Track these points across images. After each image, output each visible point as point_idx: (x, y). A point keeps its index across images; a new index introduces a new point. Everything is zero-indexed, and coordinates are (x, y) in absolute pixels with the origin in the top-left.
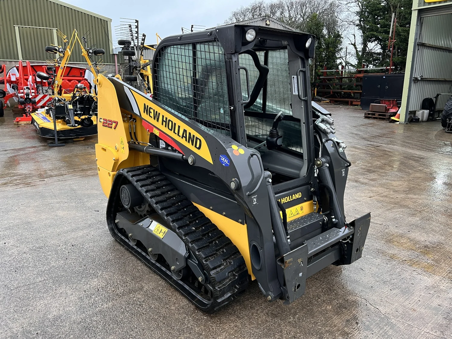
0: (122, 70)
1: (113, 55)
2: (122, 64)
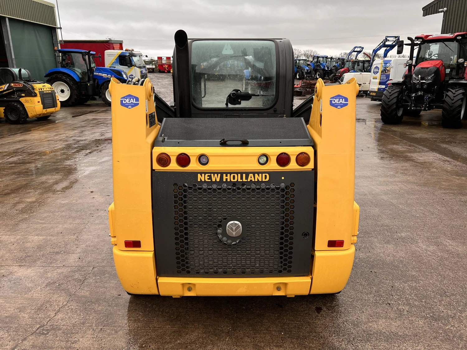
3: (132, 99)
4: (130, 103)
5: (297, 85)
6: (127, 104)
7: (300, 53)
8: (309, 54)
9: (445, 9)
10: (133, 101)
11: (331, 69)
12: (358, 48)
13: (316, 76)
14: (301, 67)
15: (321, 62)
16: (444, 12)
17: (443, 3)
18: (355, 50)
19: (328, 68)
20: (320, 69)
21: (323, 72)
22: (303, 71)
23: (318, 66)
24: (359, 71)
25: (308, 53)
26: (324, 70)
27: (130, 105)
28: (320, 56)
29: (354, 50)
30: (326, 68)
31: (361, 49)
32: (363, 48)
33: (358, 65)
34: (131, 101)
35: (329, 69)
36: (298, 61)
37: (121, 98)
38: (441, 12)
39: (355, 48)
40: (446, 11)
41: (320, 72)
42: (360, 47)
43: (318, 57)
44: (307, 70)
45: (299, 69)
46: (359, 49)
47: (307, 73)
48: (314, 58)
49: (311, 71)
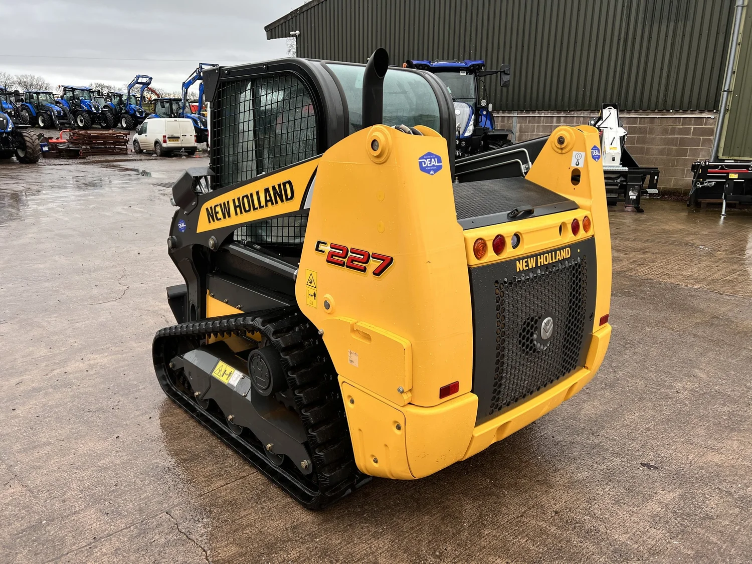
3: (433, 160)
4: (431, 166)
5: (57, 139)
6: (429, 168)
7: (9, 79)
8: (29, 83)
9: (298, 32)
10: (435, 162)
11: (102, 111)
12: (142, 77)
13: (78, 124)
14: (42, 105)
15: (80, 98)
16: (296, 36)
17: (292, 23)
18: (139, 81)
19: (97, 109)
20: (82, 111)
21: (89, 115)
22: (49, 113)
23: (76, 105)
24: (165, 116)
25: (25, 80)
26: (89, 112)
27: (432, 170)
28: (76, 88)
29: (137, 80)
30: (93, 109)
31: (148, 79)
32: (151, 79)
33: (163, 107)
34: (432, 163)
35: (99, 110)
36: (35, 95)
37: (420, 159)
38: (293, 36)
39: (139, 78)
40: (299, 35)
41: (83, 116)
42: (146, 77)
43: (73, 90)
44: (57, 111)
45: (41, 109)
46: (144, 80)
47: (59, 117)
48: (65, 90)
49: (65, 114)
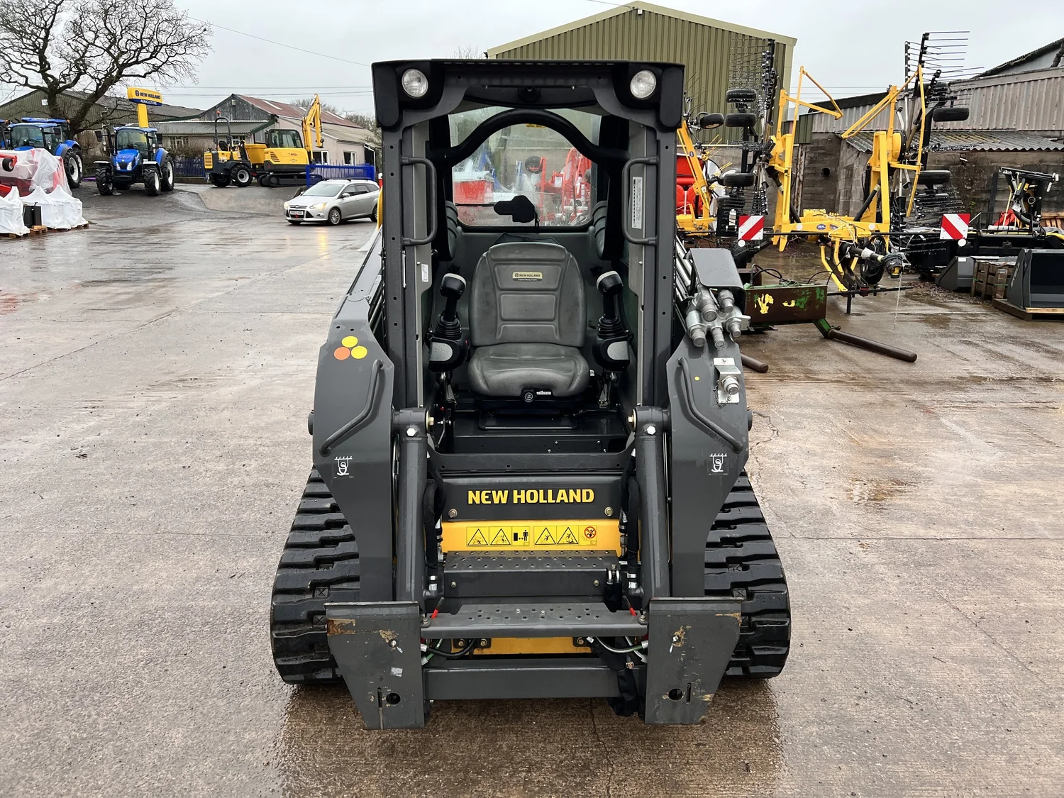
0: (803, 158)
1: (787, 124)
2: (806, 144)
